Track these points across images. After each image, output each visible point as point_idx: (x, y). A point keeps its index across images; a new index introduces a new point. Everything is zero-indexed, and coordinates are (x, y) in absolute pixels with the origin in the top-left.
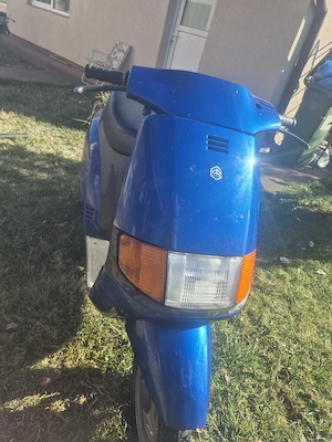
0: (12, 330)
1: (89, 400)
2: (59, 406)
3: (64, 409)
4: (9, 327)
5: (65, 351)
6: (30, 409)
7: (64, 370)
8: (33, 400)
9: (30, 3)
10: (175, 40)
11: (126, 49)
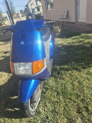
8: (16, 97)
9: (46, 11)
10: (79, 2)
11: (67, 11)
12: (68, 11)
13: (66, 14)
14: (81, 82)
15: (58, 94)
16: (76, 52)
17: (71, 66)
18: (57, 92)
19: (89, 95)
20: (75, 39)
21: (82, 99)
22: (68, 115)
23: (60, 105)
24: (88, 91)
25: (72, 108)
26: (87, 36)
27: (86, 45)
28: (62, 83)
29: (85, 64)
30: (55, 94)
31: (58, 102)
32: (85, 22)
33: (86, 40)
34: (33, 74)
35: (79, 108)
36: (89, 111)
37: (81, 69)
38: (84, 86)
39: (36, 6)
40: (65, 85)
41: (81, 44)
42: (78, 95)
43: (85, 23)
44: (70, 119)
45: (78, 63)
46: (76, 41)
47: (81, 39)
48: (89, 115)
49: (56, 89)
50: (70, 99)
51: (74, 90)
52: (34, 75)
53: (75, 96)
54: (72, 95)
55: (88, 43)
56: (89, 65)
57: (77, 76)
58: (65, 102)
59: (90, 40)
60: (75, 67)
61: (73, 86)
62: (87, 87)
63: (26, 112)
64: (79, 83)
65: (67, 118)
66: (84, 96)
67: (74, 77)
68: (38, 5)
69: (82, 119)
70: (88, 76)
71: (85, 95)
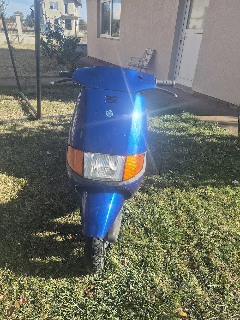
0: (47, 205)
1: (73, 238)
2: (60, 239)
3: (61, 240)
4: (46, 203)
5: (69, 216)
6: (46, 237)
7: (66, 224)
8: (48, 233)
9: (99, 36)
10: (183, 40)
11: (151, 52)
12: (155, 52)
13: (148, 57)
14: (192, 213)
15: (147, 231)
16: (175, 150)
17: (167, 178)
18: (144, 228)
19: (208, 237)
20: (169, 121)
21: (198, 245)
22: (174, 271)
23: (154, 253)
24: (207, 230)
25: (179, 259)
26: (196, 120)
27: (194, 138)
28: (153, 211)
29: (196, 178)
30: (141, 231)
31: (149, 248)
32: (191, 86)
33: (194, 128)
34: (123, 180)
35: (192, 259)
36: (213, 265)
37: (189, 188)
38: (197, 220)
39: (64, 14)
40: (159, 216)
41: (183, 134)
42: (187, 235)
43: (190, 89)
44: (176, 280)
45: (181, 174)
46: (173, 126)
47: (183, 125)
48: (211, 272)
49: (141, 222)
50: (173, 242)
51: (179, 226)
52: (125, 182)
53: (182, 237)
54: (176, 235)
55: (198, 135)
56: (204, 180)
57: (183, 200)
58: (164, 248)
59: (202, 130)
60: (177, 181)
61: (176, 219)
62: (204, 221)
63: (96, 259)
64: (188, 214)
65: (171, 277)
66: (199, 239)
67: (177, 201)
68: (70, 12)
69: (199, 278)
70: (205, 202)
71: (203, 237)
